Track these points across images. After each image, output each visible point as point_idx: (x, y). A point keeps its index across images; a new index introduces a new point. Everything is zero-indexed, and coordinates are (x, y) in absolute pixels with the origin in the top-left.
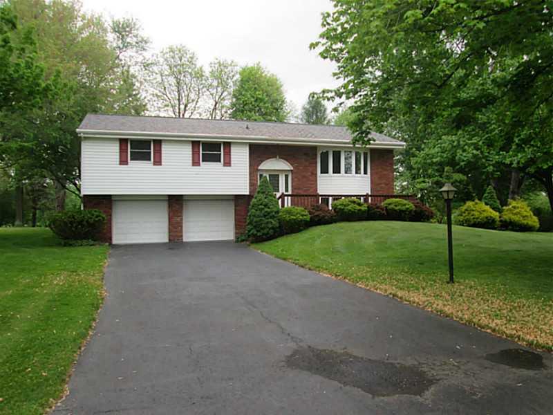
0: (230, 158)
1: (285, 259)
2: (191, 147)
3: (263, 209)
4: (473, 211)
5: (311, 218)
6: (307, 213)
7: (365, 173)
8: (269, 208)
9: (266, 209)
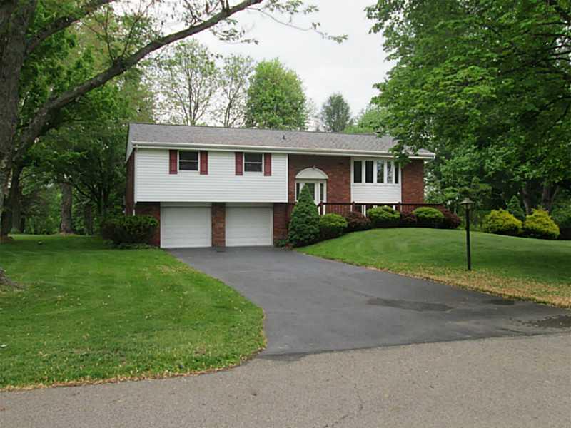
0: (270, 168)
1: (333, 259)
2: (234, 157)
3: (305, 216)
4: (497, 219)
5: (349, 225)
6: (344, 220)
7: (397, 182)
8: (310, 215)
9: (308, 217)
